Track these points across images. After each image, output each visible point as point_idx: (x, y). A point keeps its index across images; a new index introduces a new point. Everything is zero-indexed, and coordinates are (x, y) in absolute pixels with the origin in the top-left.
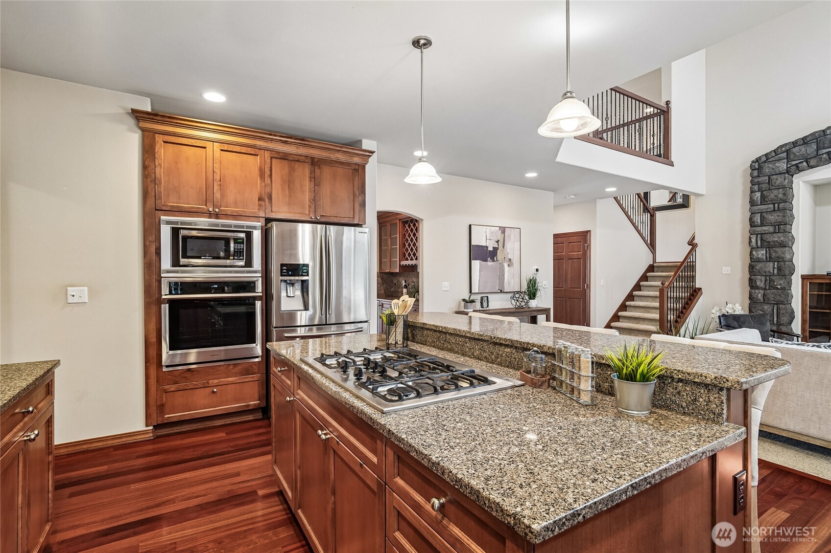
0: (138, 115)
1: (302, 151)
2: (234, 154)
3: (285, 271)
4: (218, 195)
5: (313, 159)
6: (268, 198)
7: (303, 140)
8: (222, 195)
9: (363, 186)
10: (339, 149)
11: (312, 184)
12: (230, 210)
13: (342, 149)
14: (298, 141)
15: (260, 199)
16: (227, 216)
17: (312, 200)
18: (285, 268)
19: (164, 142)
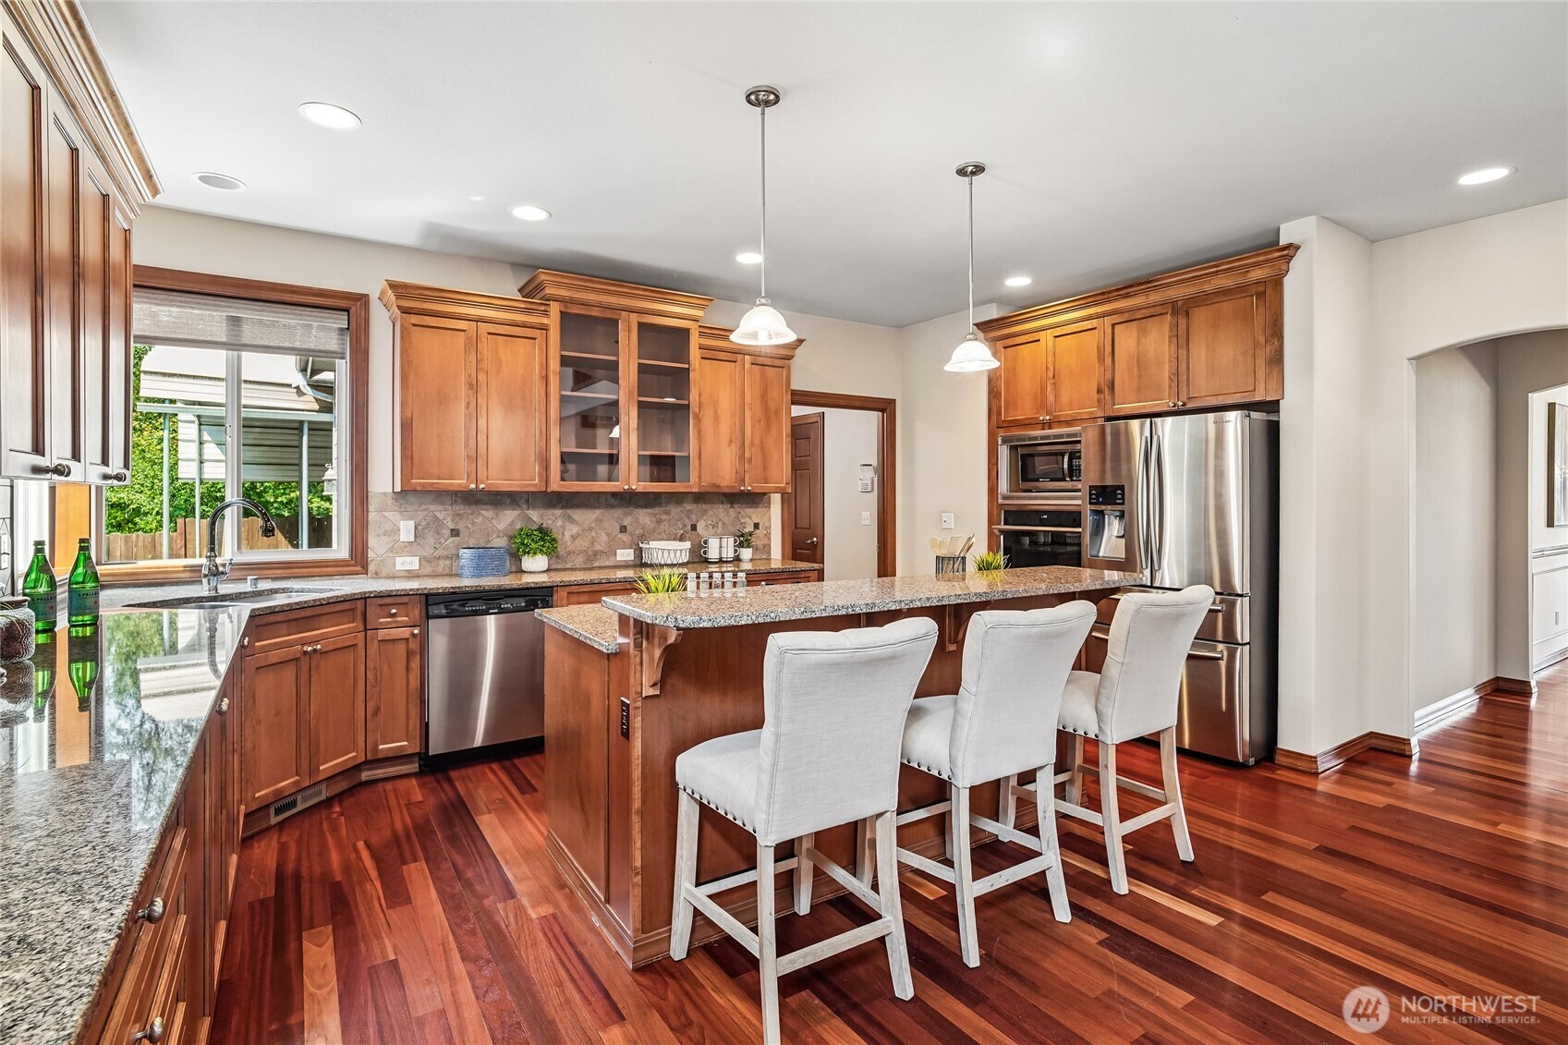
0: (984, 326)
1: (1155, 297)
2: (1069, 336)
3: (1094, 496)
4: (1051, 398)
5: (1174, 303)
6: (1108, 387)
7: (1149, 282)
8: (1056, 397)
9: (1276, 320)
10: (1214, 269)
11: (1174, 347)
12: (1066, 413)
13: (1219, 268)
14: (1143, 287)
15: (1099, 391)
16: (1061, 423)
17: (1174, 375)
18: (1094, 492)
19: (1005, 348)
